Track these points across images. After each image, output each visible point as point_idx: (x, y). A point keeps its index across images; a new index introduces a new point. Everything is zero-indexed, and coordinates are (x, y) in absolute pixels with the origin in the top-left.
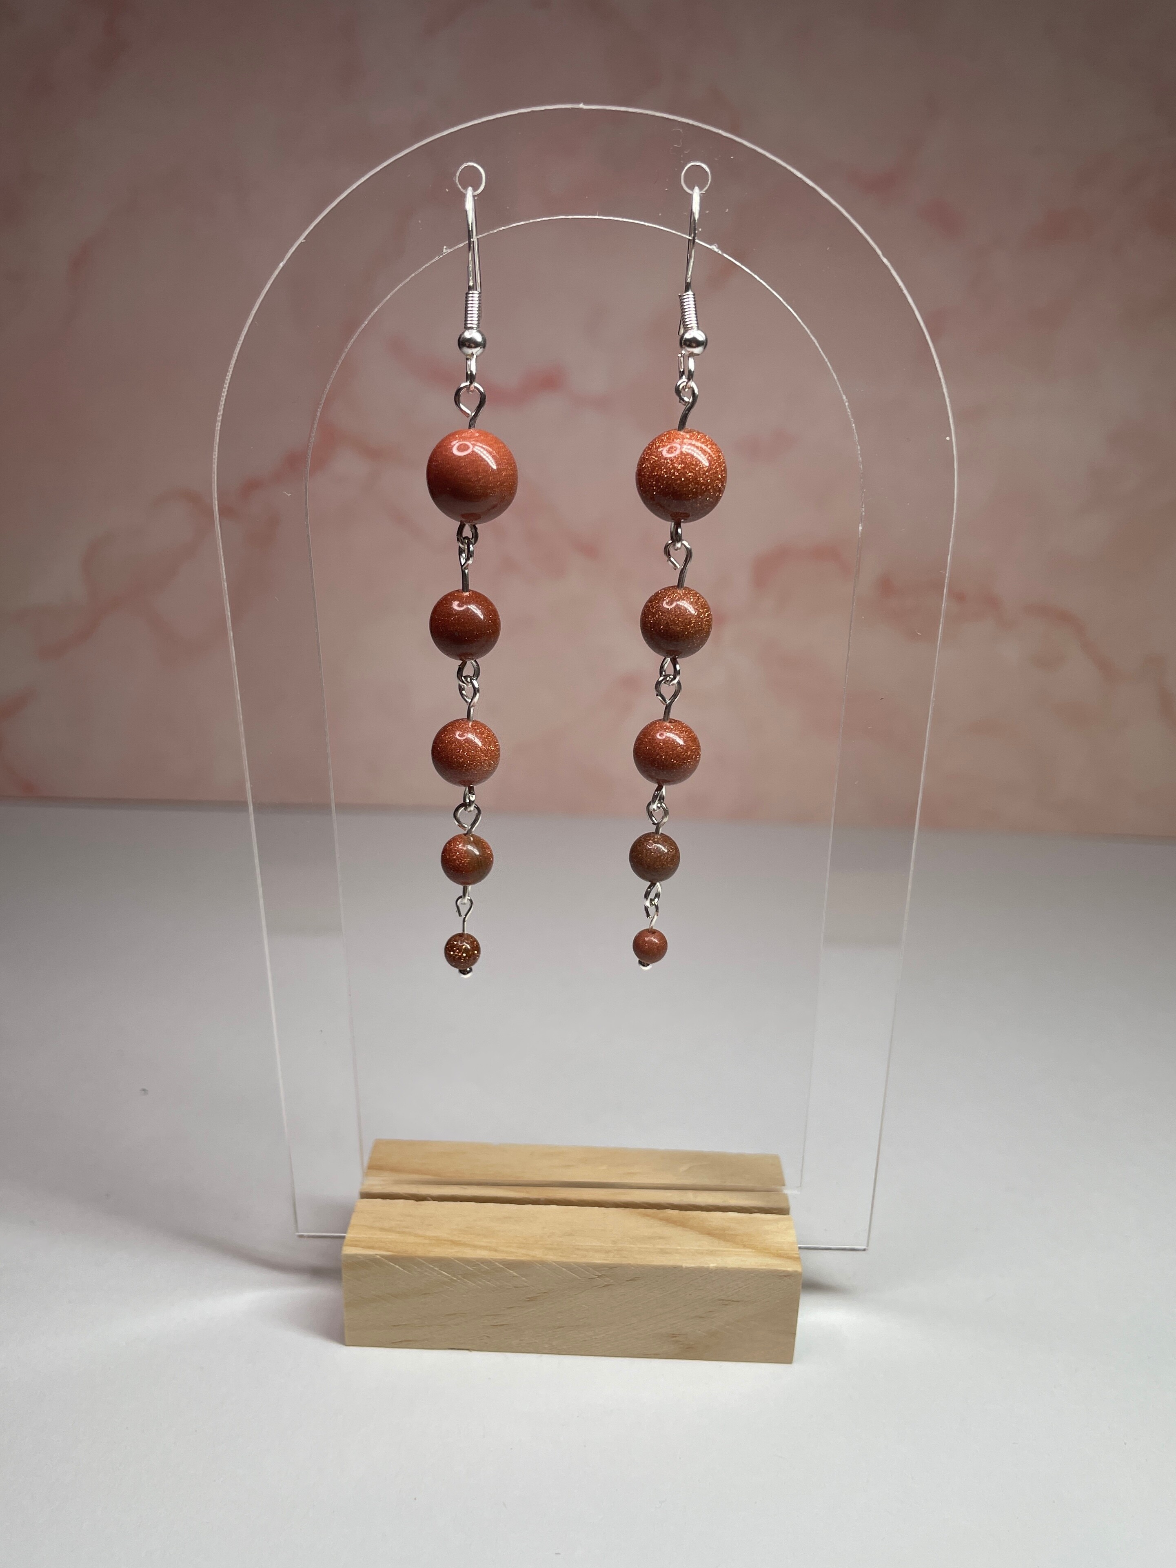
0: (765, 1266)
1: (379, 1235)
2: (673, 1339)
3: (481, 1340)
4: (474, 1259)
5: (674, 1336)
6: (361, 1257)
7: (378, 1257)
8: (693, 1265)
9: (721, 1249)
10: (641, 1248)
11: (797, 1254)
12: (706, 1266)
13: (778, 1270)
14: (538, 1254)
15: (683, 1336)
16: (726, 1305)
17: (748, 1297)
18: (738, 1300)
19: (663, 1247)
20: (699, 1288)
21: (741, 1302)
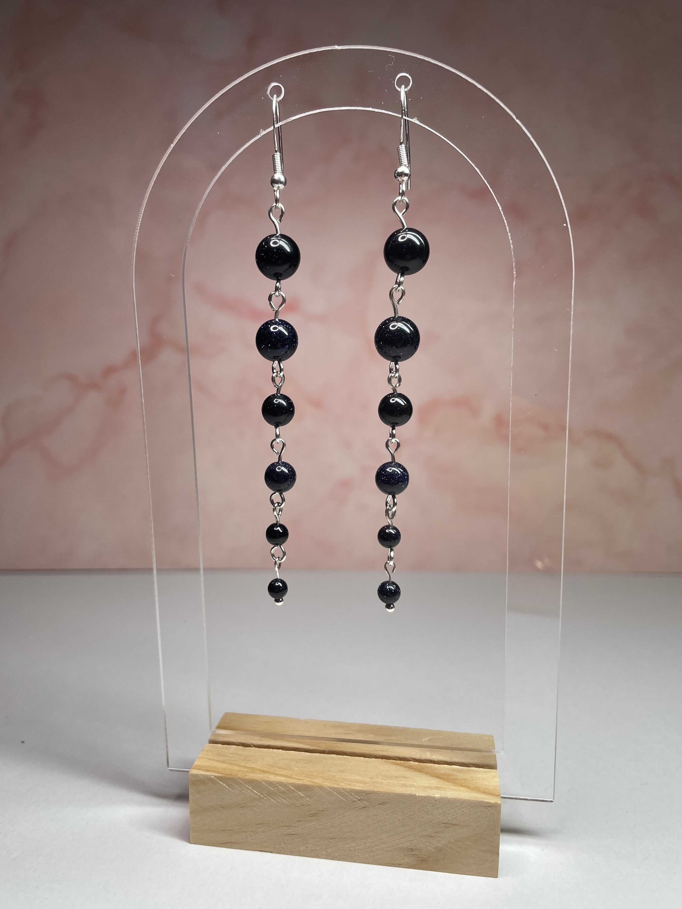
0: (475, 798)
1: (215, 764)
2: (412, 853)
3: (280, 844)
4: (275, 782)
5: (412, 850)
6: (202, 777)
7: (212, 777)
8: (423, 795)
10: (389, 782)
12: (433, 796)
13: (484, 802)
15: (418, 851)
16: (448, 827)
17: (463, 822)
18: (457, 824)
19: (404, 783)
20: (430, 813)
21: (459, 826)
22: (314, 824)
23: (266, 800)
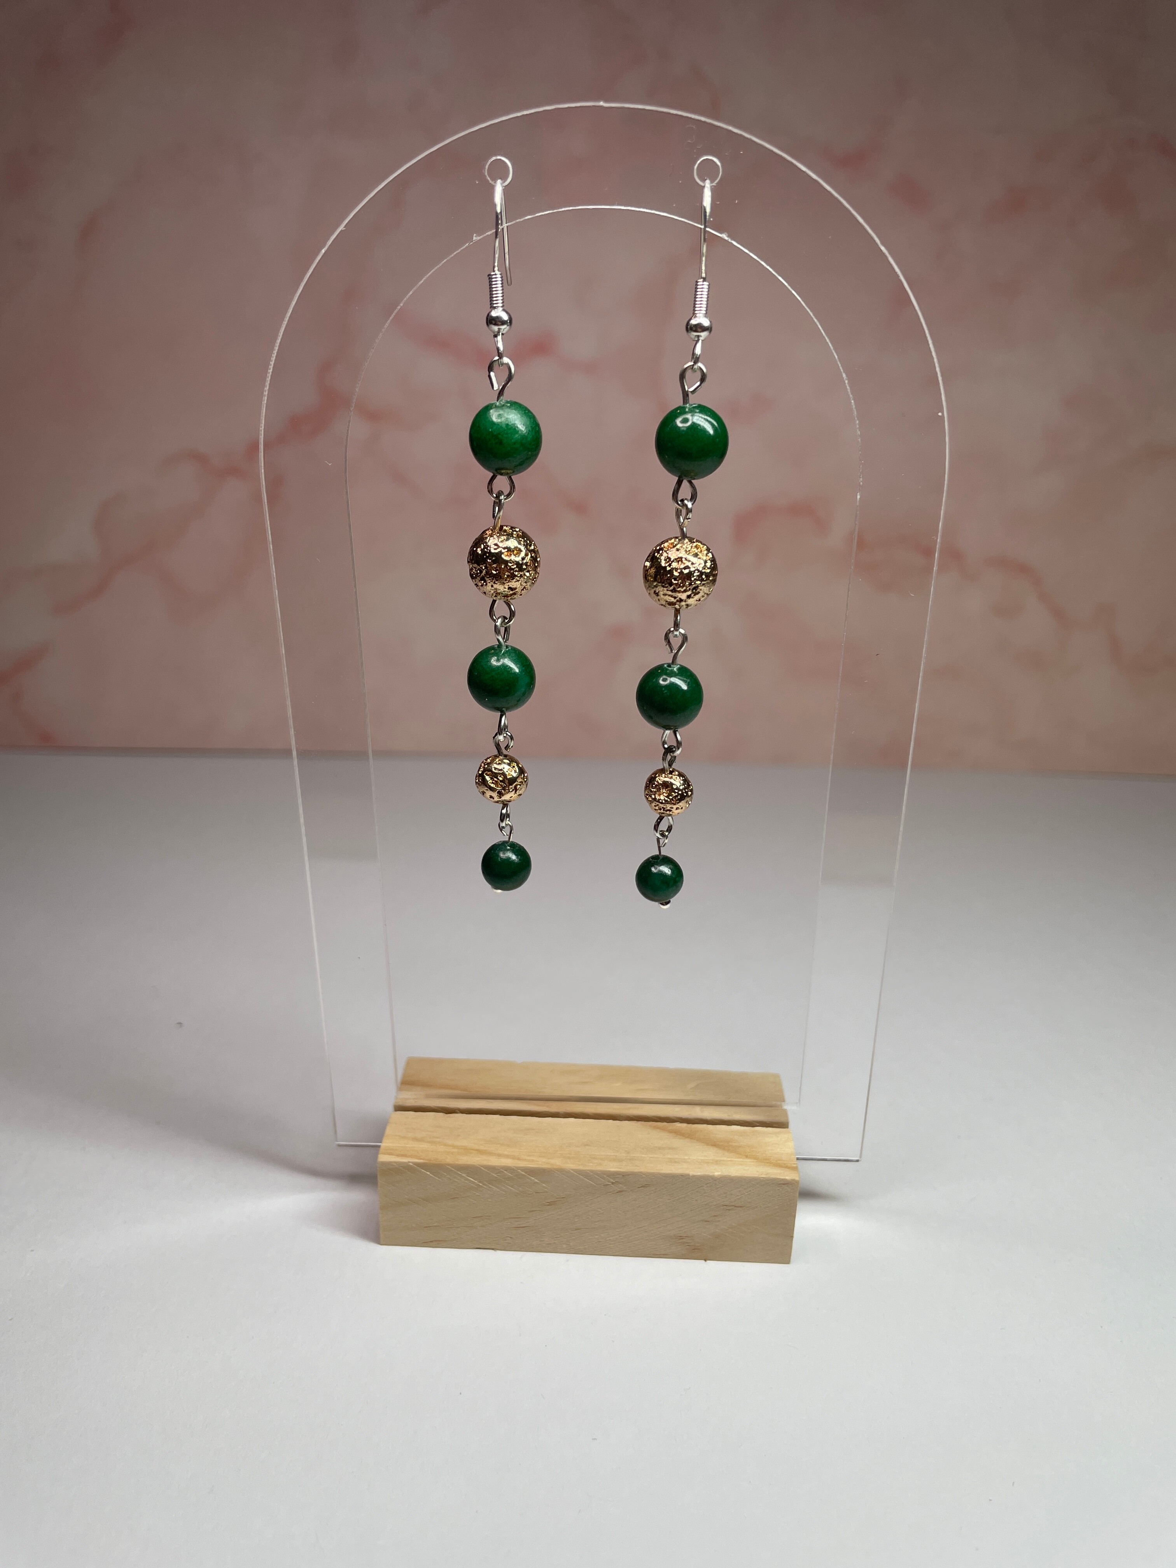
0: (766, 1175)
1: (411, 1144)
2: (680, 1241)
3: (506, 1240)
4: (498, 1166)
5: (681, 1238)
6: (395, 1164)
7: (411, 1164)
8: (699, 1174)
9: (725, 1159)
10: (651, 1157)
11: (794, 1164)
12: (711, 1174)
13: (778, 1178)
14: (557, 1162)
15: (690, 1238)
16: (729, 1210)
17: (749, 1203)
18: (741, 1206)
20: (707, 1194)
21: (743, 1208)
22: (553, 1214)
23: (487, 1190)
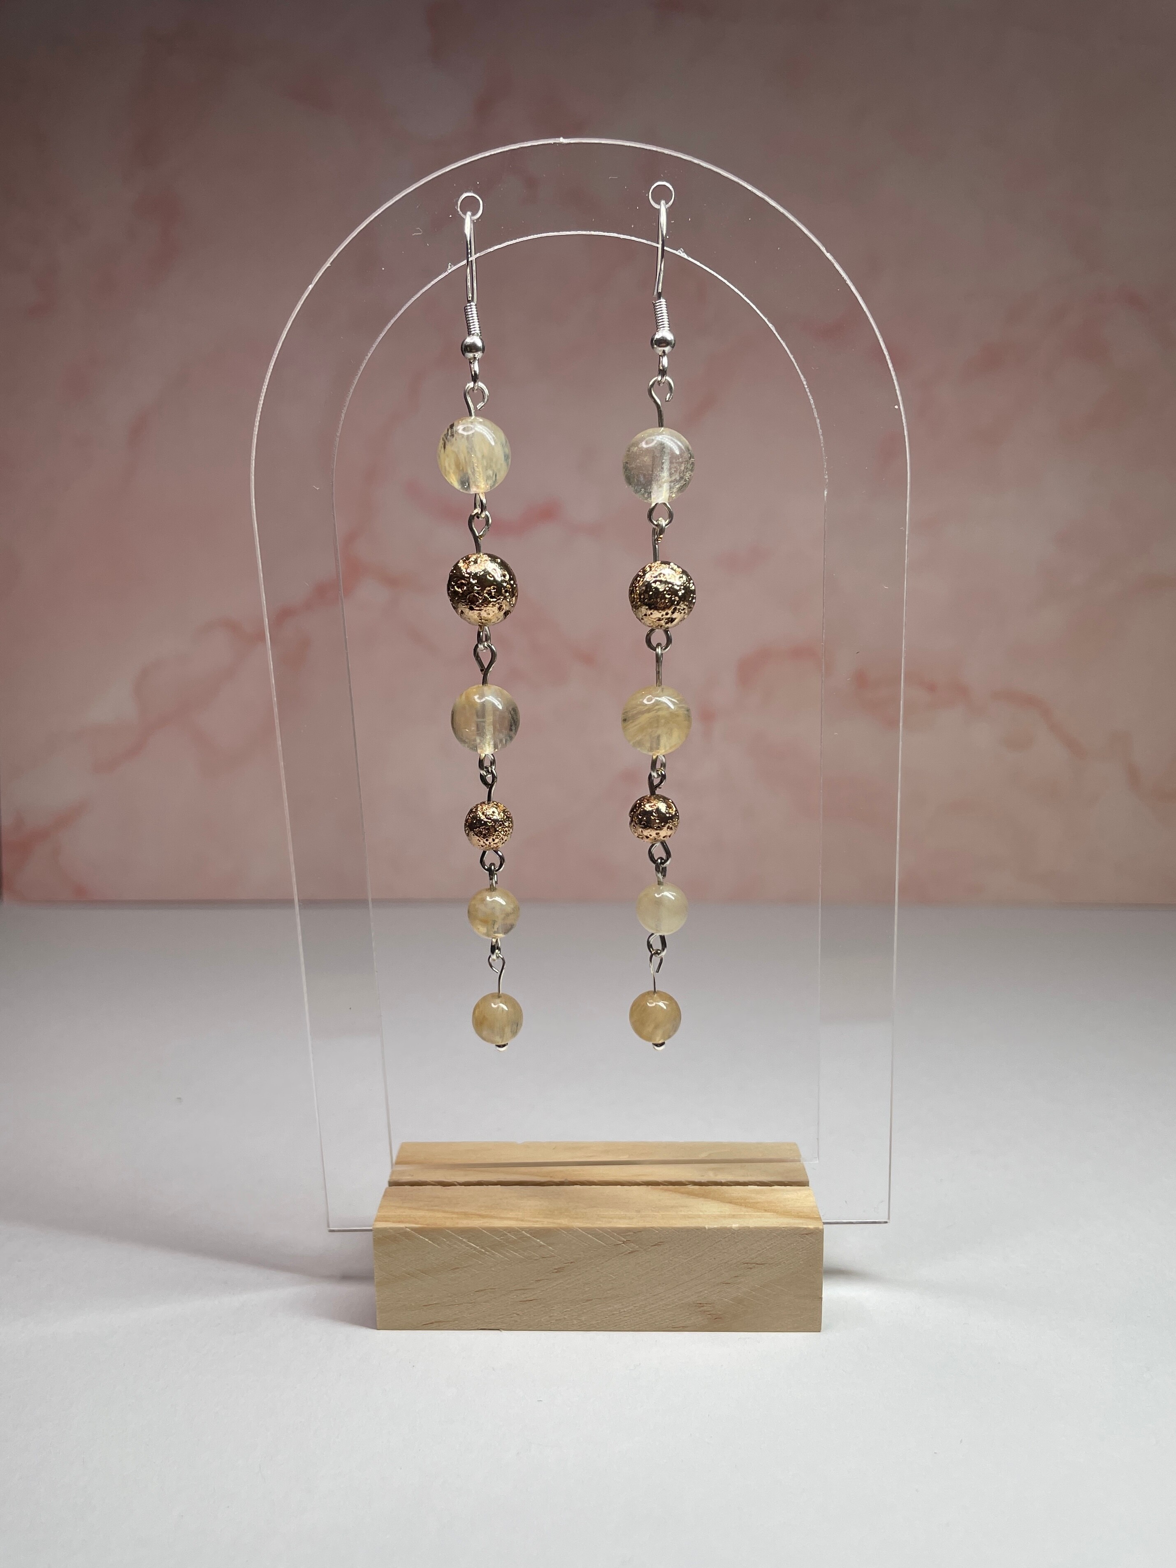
0: (787, 1225)
1: (407, 1212)
3: (511, 1317)
4: (500, 1228)
5: (701, 1305)
6: (392, 1231)
7: (407, 1230)
8: (715, 1226)
9: (743, 1213)
10: (664, 1215)
12: (729, 1226)
13: (800, 1228)
14: (564, 1222)
15: (710, 1305)
16: (751, 1268)
17: (772, 1258)
18: (763, 1263)
19: (685, 1213)
20: (724, 1251)
21: (766, 1265)
22: (560, 1283)
23: (489, 1256)
